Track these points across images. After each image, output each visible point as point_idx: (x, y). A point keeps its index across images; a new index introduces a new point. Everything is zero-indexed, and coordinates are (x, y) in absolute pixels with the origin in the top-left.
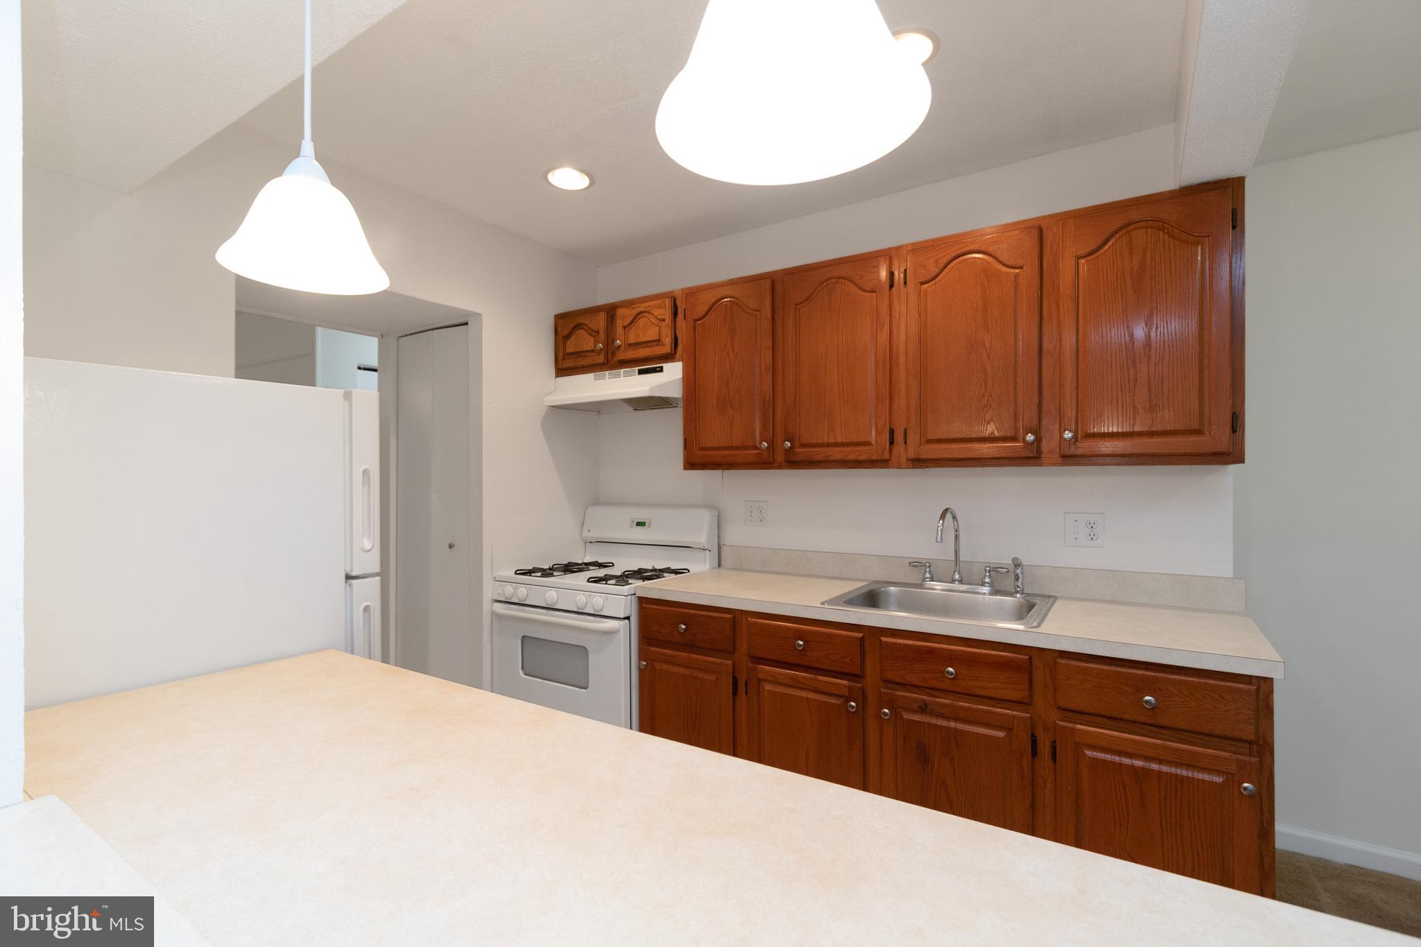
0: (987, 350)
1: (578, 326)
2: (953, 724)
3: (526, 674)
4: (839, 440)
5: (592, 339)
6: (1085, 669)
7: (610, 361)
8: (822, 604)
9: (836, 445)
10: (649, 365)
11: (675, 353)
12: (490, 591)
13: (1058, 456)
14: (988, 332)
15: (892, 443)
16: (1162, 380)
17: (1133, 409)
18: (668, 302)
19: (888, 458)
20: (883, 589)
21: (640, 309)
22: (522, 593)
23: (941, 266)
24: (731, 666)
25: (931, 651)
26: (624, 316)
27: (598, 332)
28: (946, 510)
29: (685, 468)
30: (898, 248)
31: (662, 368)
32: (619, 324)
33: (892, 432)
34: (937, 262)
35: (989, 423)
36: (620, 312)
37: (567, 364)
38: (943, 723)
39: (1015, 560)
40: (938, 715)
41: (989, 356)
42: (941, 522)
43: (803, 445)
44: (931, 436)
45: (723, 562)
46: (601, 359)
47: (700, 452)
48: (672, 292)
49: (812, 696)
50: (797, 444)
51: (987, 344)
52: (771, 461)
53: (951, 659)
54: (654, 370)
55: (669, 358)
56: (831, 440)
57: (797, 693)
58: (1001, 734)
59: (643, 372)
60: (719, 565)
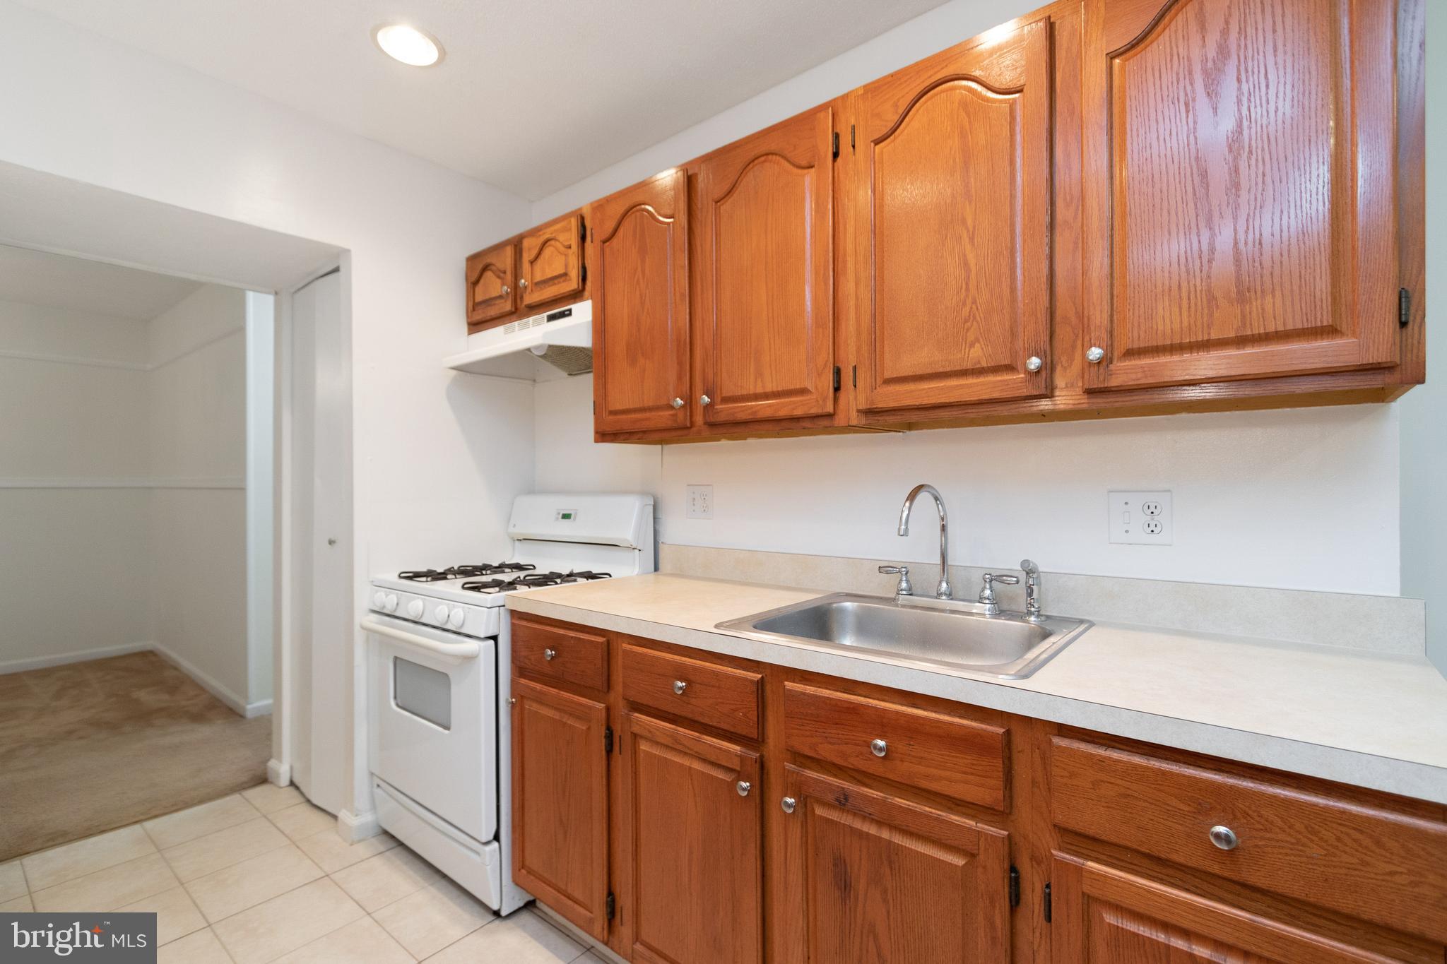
0: (968, 231)
1: (486, 268)
2: (885, 834)
3: (398, 705)
4: (770, 387)
5: (499, 281)
6: (1102, 760)
7: (518, 310)
8: (717, 626)
9: (766, 396)
10: (557, 307)
11: (584, 289)
12: (364, 598)
13: (1081, 393)
14: (970, 203)
15: (837, 389)
16: (1260, 243)
17: (1209, 301)
18: (574, 223)
19: (831, 410)
20: (835, 605)
21: (546, 236)
23: (901, 110)
24: (604, 711)
25: (853, 709)
26: (530, 246)
27: (505, 272)
28: (920, 488)
29: (596, 441)
30: (844, 98)
31: (570, 310)
32: (526, 257)
33: (838, 372)
34: (896, 106)
35: (972, 345)
36: (526, 243)
37: (478, 316)
38: (872, 830)
39: (1025, 563)
40: (866, 817)
41: (972, 239)
42: (907, 504)
43: (726, 400)
44: (887, 375)
45: (661, 566)
46: (508, 306)
47: (611, 417)
48: (580, 209)
49: (697, 766)
50: (718, 400)
51: (970, 222)
52: (688, 425)
53: (883, 724)
54: (562, 315)
55: (577, 296)
56: (759, 390)
57: (677, 759)
58: (959, 861)
59: (552, 318)
60: (656, 569)
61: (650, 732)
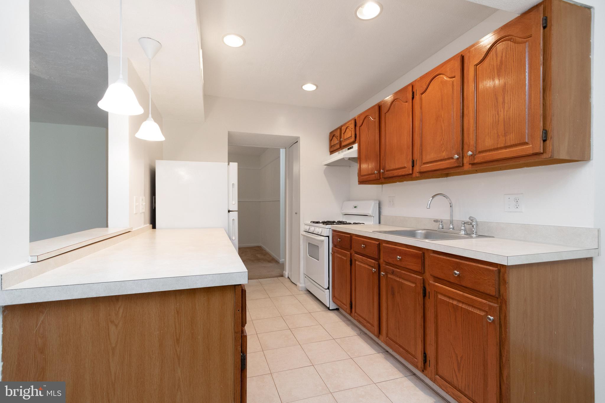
0: (442, 119)
1: (334, 136)
2: (401, 280)
3: (309, 255)
4: (397, 167)
5: (336, 139)
6: (438, 258)
7: (341, 147)
8: (373, 231)
10: (349, 146)
11: (356, 140)
12: (303, 228)
13: (468, 165)
14: (443, 110)
15: (413, 166)
16: (510, 119)
17: (498, 136)
18: (353, 122)
19: (411, 173)
21: (347, 126)
22: (312, 229)
23: (428, 84)
24: (349, 255)
25: (395, 249)
26: (344, 128)
27: (338, 137)
28: (438, 194)
29: (359, 184)
30: (415, 81)
31: (353, 146)
32: (343, 132)
33: (413, 161)
34: (426, 83)
35: (443, 152)
36: (343, 128)
37: (332, 150)
38: (398, 279)
40: (397, 276)
41: (443, 121)
43: (387, 171)
44: (424, 161)
46: (338, 146)
47: (362, 177)
48: (355, 117)
49: (367, 266)
50: (385, 171)
51: (443, 116)
52: (379, 179)
53: (400, 253)
54: (351, 148)
55: (354, 143)
56: (395, 168)
57: (363, 265)
58: (413, 285)
59: (349, 149)
60: (380, 223)
61: (358, 258)
